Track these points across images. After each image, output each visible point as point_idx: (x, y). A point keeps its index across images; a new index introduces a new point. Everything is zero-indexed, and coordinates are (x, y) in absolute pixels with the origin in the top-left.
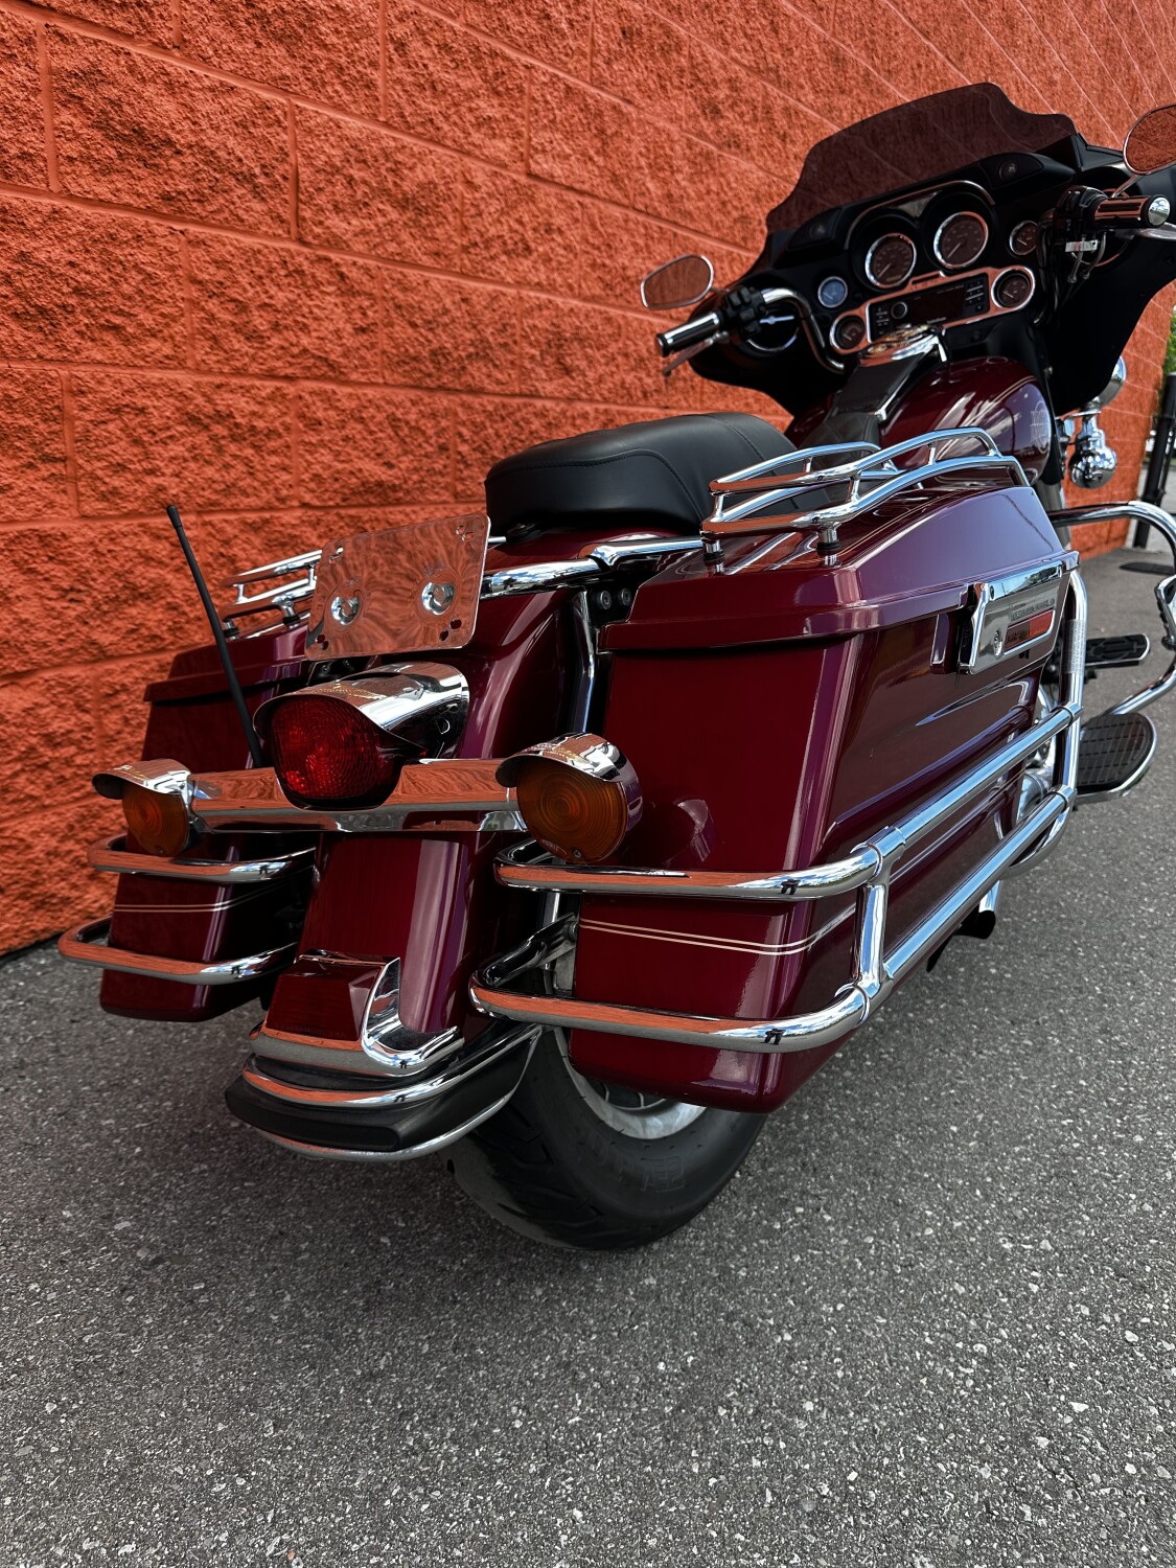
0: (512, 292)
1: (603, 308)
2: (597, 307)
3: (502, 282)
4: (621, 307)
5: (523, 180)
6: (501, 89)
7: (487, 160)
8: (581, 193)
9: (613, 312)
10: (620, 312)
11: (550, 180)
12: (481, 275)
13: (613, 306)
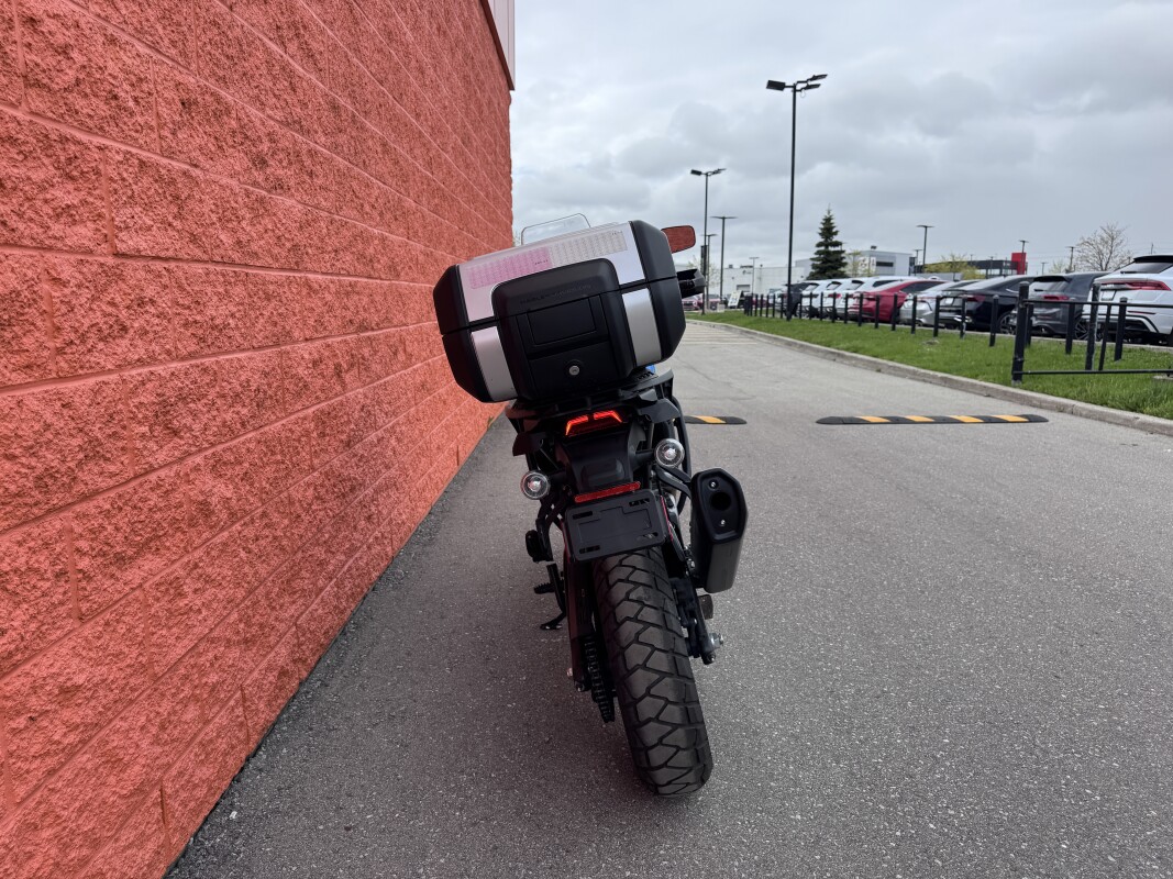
0: (114, 377)
1: (198, 362)
2: (193, 362)
3: (104, 371)
4: (214, 354)
5: (111, 261)
6: (75, 173)
7: (71, 251)
8: (166, 259)
9: (207, 361)
10: (213, 359)
11: (137, 255)
12: (81, 372)
13: (208, 356)
